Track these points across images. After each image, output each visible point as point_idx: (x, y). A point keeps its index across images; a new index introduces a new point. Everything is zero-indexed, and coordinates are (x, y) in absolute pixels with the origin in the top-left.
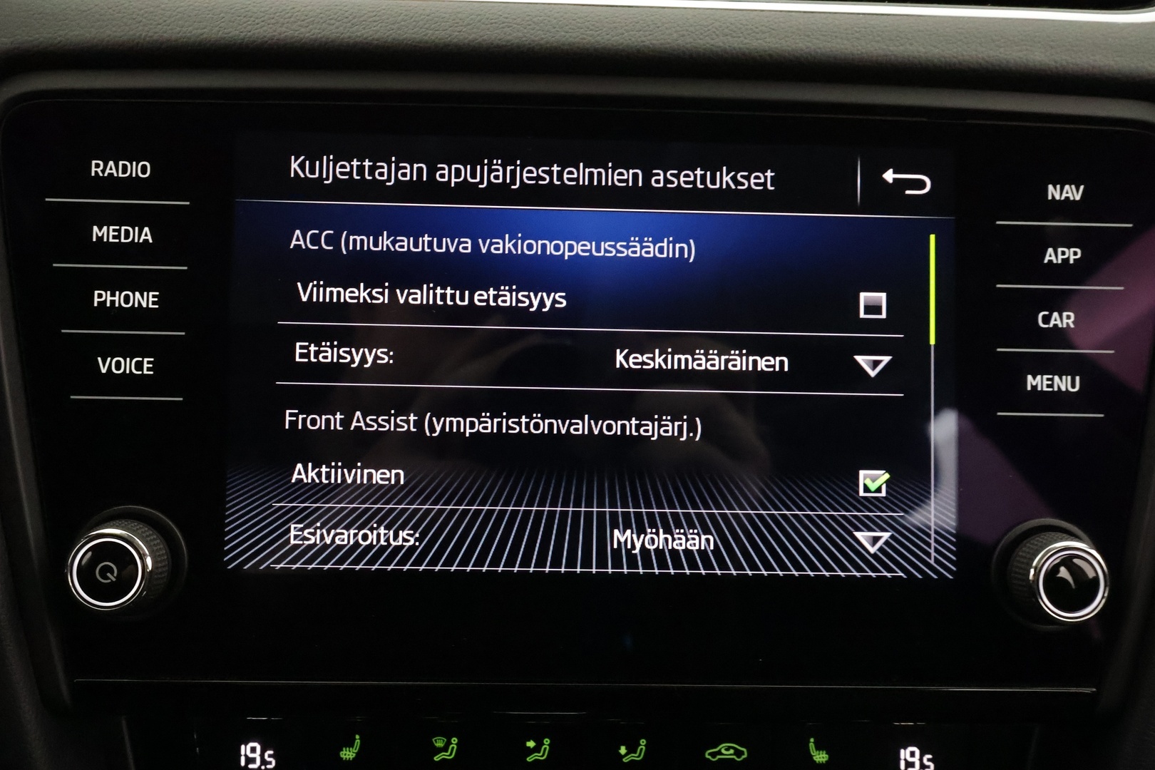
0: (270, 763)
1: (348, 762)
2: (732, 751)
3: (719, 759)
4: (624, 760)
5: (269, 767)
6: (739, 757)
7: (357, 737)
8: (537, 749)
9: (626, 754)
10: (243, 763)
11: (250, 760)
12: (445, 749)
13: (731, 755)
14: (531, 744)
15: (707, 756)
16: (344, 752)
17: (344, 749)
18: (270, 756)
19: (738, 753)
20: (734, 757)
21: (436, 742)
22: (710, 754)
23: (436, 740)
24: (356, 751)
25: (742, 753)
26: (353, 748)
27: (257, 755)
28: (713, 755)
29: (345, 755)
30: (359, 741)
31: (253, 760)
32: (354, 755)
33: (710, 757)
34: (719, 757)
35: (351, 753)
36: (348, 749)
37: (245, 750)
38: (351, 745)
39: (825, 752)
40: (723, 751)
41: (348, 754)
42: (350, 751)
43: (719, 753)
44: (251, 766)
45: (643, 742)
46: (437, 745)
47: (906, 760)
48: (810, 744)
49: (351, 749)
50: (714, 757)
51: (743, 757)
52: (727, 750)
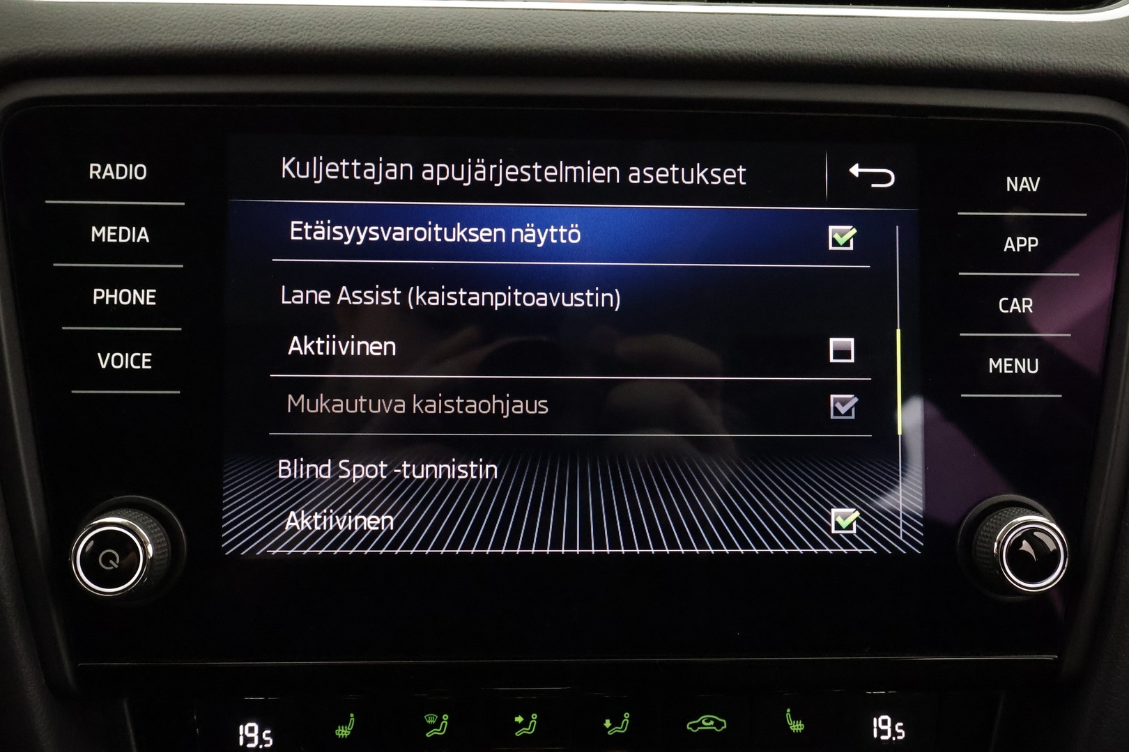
0: (268, 742)
1: (343, 740)
2: (712, 723)
3: (700, 730)
4: (609, 733)
5: (266, 746)
6: (719, 728)
7: (352, 715)
8: (525, 724)
9: (611, 728)
10: (241, 743)
11: (248, 740)
12: (437, 725)
13: (711, 726)
14: (519, 719)
15: (688, 728)
16: (339, 730)
17: (339, 727)
18: (267, 735)
19: (718, 724)
20: (715, 728)
21: (428, 719)
22: (690, 726)
23: (427, 717)
24: (351, 729)
25: (722, 724)
26: (348, 726)
27: (255, 735)
28: (694, 726)
29: (340, 733)
30: (353, 719)
31: (251, 740)
32: (349, 732)
33: (691, 729)
34: (699, 728)
35: (346, 731)
36: (343, 727)
37: (243, 730)
38: (346, 723)
39: (800, 722)
40: (703, 722)
41: (343, 732)
42: (345, 729)
43: (700, 724)
44: (249, 746)
45: (627, 715)
46: (429, 722)
47: (878, 727)
48: (787, 714)
49: (346, 727)
50: (695, 728)
51: (723, 728)
52: (707, 721)
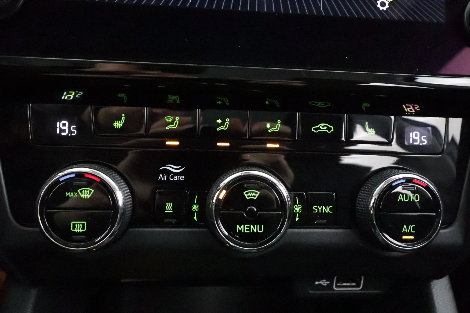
0: (74, 132)
1: (118, 129)
2: (326, 128)
3: (319, 131)
4: (269, 131)
5: (73, 134)
6: (329, 131)
7: (123, 115)
8: (222, 124)
9: (270, 128)
10: (58, 132)
11: (62, 131)
12: (172, 123)
13: (325, 129)
14: (219, 121)
15: (313, 130)
16: (116, 124)
17: (116, 122)
18: (73, 128)
19: (329, 129)
20: (327, 131)
21: (167, 119)
22: (314, 129)
23: (167, 118)
24: (123, 123)
25: (331, 129)
26: (121, 121)
27: (66, 128)
28: (316, 129)
29: (116, 125)
30: (124, 117)
31: (64, 131)
32: (122, 125)
33: (314, 130)
34: (318, 130)
35: (120, 124)
36: (118, 122)
37: (60, 125)
38: (119, 119)
39: (373, 129)
40: (321, 127)
41: (118, 125)
42: (119, 123)
43: (319, 128)
44: (63, 134)
45: (279, 122)
46: (168, 120)
47: (412, 138)
48: (366, 125)
49: (120, 122)
50: (316, 131)
51: (331, 131)
52: (323, 127)
